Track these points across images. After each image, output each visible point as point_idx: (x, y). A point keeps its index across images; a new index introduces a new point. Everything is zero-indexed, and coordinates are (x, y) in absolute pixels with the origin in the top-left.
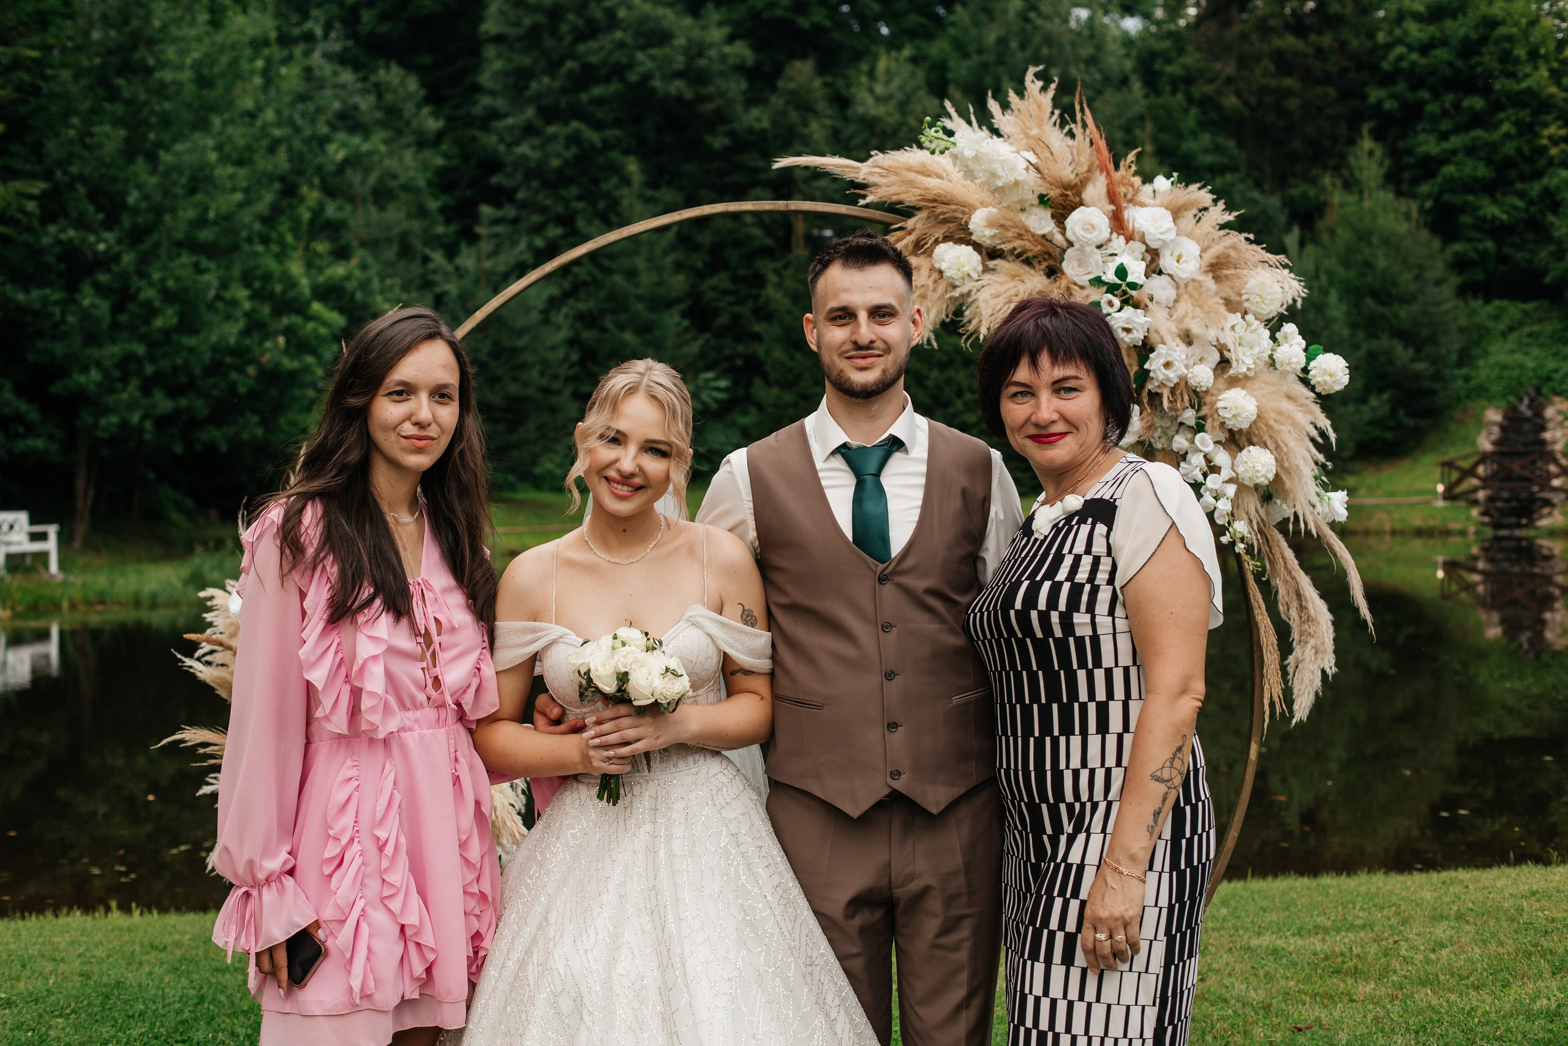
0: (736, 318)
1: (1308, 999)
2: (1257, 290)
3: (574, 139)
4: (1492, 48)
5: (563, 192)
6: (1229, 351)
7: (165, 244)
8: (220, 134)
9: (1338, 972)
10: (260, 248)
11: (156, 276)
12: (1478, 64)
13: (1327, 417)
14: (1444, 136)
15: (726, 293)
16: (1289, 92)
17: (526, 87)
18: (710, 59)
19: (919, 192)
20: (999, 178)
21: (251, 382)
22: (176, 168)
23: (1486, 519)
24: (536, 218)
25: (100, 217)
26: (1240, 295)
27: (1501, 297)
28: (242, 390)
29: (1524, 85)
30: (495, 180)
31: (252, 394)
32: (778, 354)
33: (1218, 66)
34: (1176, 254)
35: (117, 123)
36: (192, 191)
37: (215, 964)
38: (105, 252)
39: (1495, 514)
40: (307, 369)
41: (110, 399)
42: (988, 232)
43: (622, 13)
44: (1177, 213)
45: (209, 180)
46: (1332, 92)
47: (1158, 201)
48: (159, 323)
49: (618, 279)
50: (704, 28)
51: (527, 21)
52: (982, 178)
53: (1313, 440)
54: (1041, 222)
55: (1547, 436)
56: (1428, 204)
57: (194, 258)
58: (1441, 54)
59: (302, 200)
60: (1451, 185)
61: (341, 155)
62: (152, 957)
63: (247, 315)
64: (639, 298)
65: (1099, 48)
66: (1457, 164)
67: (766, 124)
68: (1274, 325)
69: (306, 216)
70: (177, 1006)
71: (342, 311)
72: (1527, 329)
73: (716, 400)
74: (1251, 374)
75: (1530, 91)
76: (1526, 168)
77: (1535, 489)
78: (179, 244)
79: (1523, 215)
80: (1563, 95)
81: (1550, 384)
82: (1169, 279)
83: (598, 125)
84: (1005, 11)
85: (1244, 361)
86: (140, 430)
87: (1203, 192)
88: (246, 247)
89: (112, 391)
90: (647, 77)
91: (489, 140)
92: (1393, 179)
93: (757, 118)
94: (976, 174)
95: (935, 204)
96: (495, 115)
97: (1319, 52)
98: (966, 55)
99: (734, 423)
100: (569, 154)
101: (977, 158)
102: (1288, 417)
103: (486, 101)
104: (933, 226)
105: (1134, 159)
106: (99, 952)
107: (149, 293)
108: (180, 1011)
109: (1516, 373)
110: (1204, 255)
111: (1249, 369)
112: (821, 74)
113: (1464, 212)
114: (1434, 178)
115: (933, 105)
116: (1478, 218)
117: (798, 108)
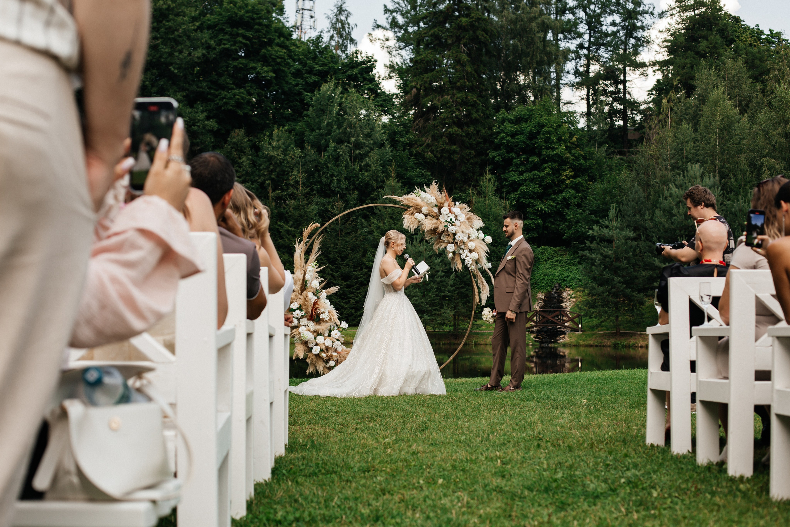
2: (475, 224)
4: (542, 136)
6: (470, 235)
12: (536, 143)
13: (488, 248)
14: (521, 173)
16: (454, 152)
18: (199, 126)
19: (412, 203)
20: (428, 201)
23: (537, 339)
26: (472, 225)
27: (544, 244)
29: (555, 152)
33: (424, 139)
34: (461, 216)
39: (541, 337)
44: (461, 209)
46: (473, 151)
47: (457, 207)
50: (197, 112)
53: (485, 252)
54: (436, 210)
55: (563, 304)
56: (514, 203)
58: (521, 138)
60: (523, 194)
65: (372, 129)
66: (526, 186)
68: (478, 230)
72: (555, 259)
74: (474, 239)
75: (557, 155)
76: (556, 189)
77: (558, 327)
79: (555, 209)
80: (573, 158)
81: (565, 283)
82: (460, 221)
84: (330, 112)
85: (473, 237)
87: (466, 205)
92: (498, 191)
94: (424, 200)
95: (415, 206)
97: (468, 134)
98: (313, 130)
101: (423, 197)
102: (481, 247)
104: (415, 210)
105: (452, 198)
109: (551, 277)
110: (466, 217)
112: (247, 136)
113: (529, 206)
114: (517, 192)
115: (298, 152)
116: (535, 210)
117: (236, 150)
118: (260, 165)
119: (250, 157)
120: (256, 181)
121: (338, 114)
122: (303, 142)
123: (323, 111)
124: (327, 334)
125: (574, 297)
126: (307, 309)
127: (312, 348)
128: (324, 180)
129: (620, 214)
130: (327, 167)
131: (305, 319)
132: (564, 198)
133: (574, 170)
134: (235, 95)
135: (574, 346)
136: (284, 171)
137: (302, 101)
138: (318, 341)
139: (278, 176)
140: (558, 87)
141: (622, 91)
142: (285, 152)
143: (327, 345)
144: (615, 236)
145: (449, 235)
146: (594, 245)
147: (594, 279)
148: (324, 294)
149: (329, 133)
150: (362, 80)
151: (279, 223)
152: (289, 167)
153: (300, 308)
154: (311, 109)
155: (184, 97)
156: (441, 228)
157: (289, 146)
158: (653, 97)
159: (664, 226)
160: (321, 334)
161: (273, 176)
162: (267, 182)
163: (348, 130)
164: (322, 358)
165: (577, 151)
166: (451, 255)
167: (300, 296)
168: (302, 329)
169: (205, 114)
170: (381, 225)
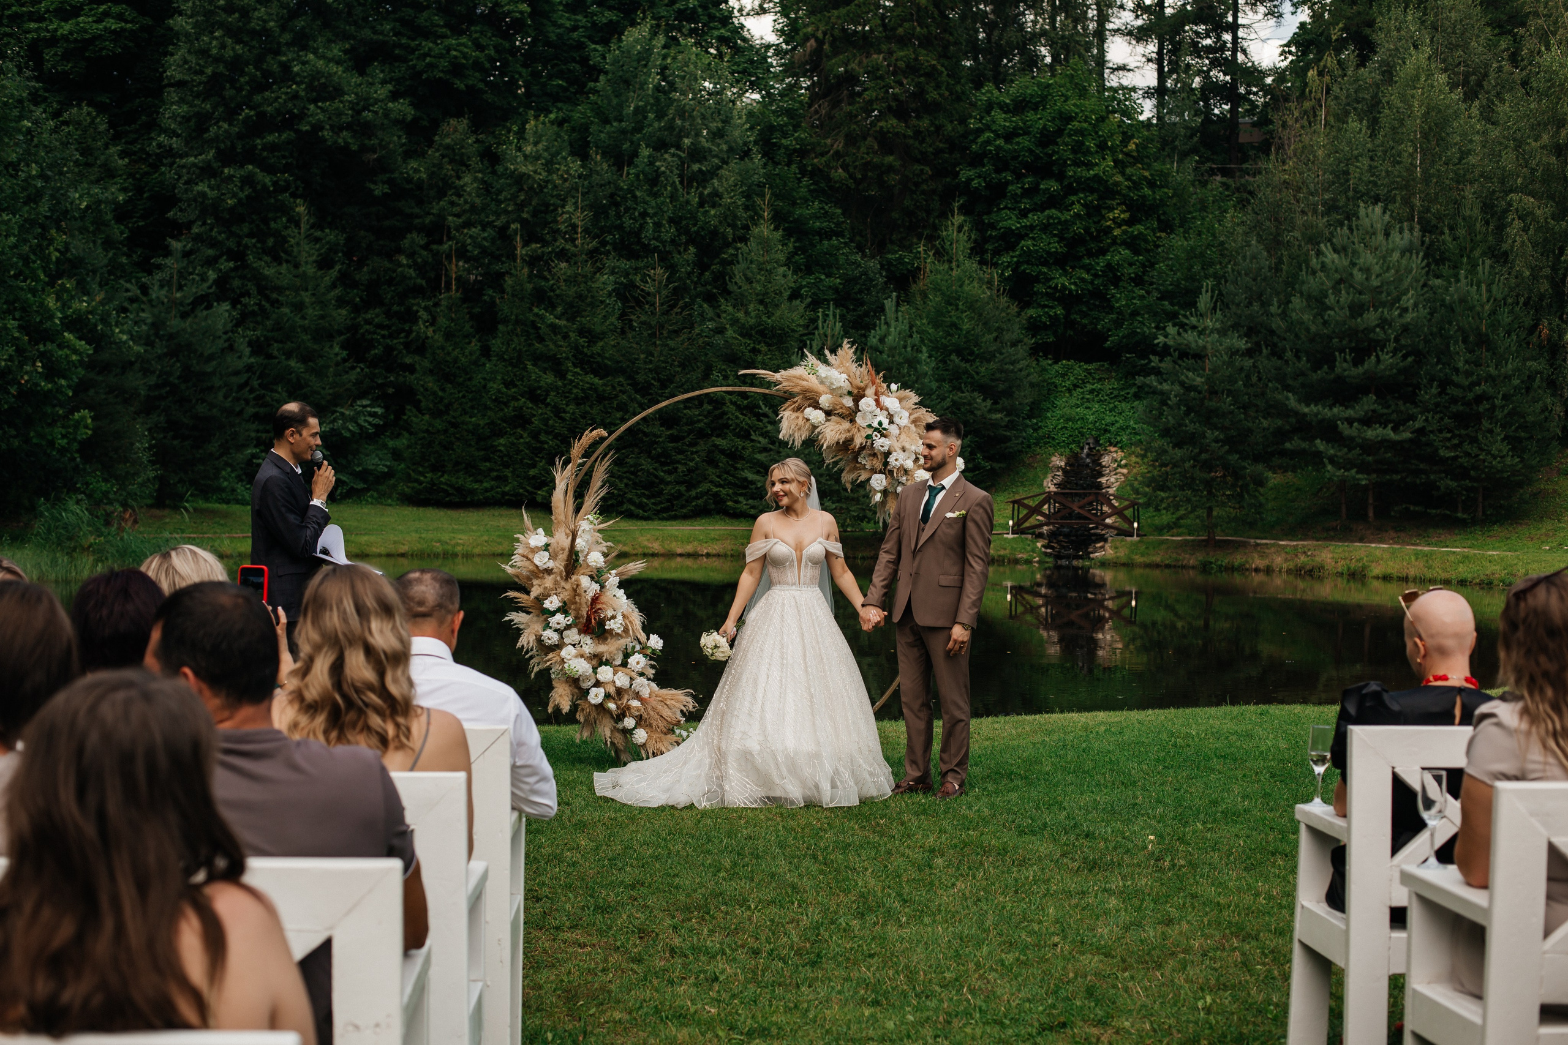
0: (389, 349)
3: (248, 181)
4: (1067, 139)
5: (234, 229)
12: (1054, 152)
14: (1024, 214)
15: (380, 326)
16: (890, 168)
17: (207, 130)
18: (376, 113)
19: (800, 387)
20: (833, 384)
23: (1049, 551)
24: (211, 252)
27: (1068, 357)
29: (1092, 173)
30: (171, 213)
31: (12, 411)
32: (431, 383)
33: (829, 141)
34: (900, 416)
39: (1057, 546)
43: (296, 69)
44: (901, 400)
46: (927, 169)
47: (894, 395)
49: (286, 310)
50: (372, 84)
51: (209, 71)
52: (827, 383)
54: (848, 402)
55: (1103, 480)
56: (1008, 273)
58: (1025, 141)
60: (1027, 255)
61: (85, 203)
64: (305, 329)
65: (726, 121)
66: (1033, 239)
67: (423, 175)
72: (1089, 387)
73: (370, 423)
75: (1096, 178)
76: (1093, 246)
77: (1092, 526)
79: (1090, 287)
80: (1128, 183)
81: (1108, 436)
82: (897, 426)
83: (270, 170)
84: (643, 84)
87: (910, 391)
90: (318, 127)
92: (977, 250)
93: (417, 169)
94: (824, 381)
95: (806, 393)
96: (170, 152)
97: (918, 133)
98: (606, 121)
99: (385, 446)
100: (242, 195)
101: (823, 374)
103: (162, 139)
104: (806, 401)
109: (1079, 424)
110: (910, 417)
112: (475, 132)
113: (1038, 282)
114: (1014, 251)
115: (576, 165)
116: (1050, 287)
117: (451, 162)
118: (500, 192)
119: (480, 175)
120: (490, 224)
121: (658, 88)
122: (587, 144)
123: (625, 82)
124: (618, 662)
125: (1125, 466)
126: (577, 610)
127: (587, 691)
128: (628, 222)
129: (1221, 302)
130: (635, 197)
131: (575, 631)
132: (1109, 265)
133: (1129, 208)
134: (448, 50)
135: (1124, 565)
136: (547, 205)
137: (584, 61)
138: (599, 677)
139: (535, 214)
140: (1101, 35)
141: (1229, 45)
142: (549, 166)
143: (618, 684)
144: (1209, 347)
145: (874, 455)
146: (1166, 365)
147: (1166, 433)
148: (613, 580)
149: (638, 129)
150: (705, 19)
151: (536, 310)
152: (558, 196)
153: (563, 610)
154: (602, 78)
155: (346, 52)
156: (858, 441)
157: (558, 153)
158: (1290, 58)
159: (1308, 330)
160: (607, 663)
161: (525, 215)
162: (513, 226)
163: (679, 122)
164: (609, 712)
165: (1136, 171)
166: (878, 497)
167: (563, 584)
168: (567, 652)
169: (390, 87)
170: (740, 315)
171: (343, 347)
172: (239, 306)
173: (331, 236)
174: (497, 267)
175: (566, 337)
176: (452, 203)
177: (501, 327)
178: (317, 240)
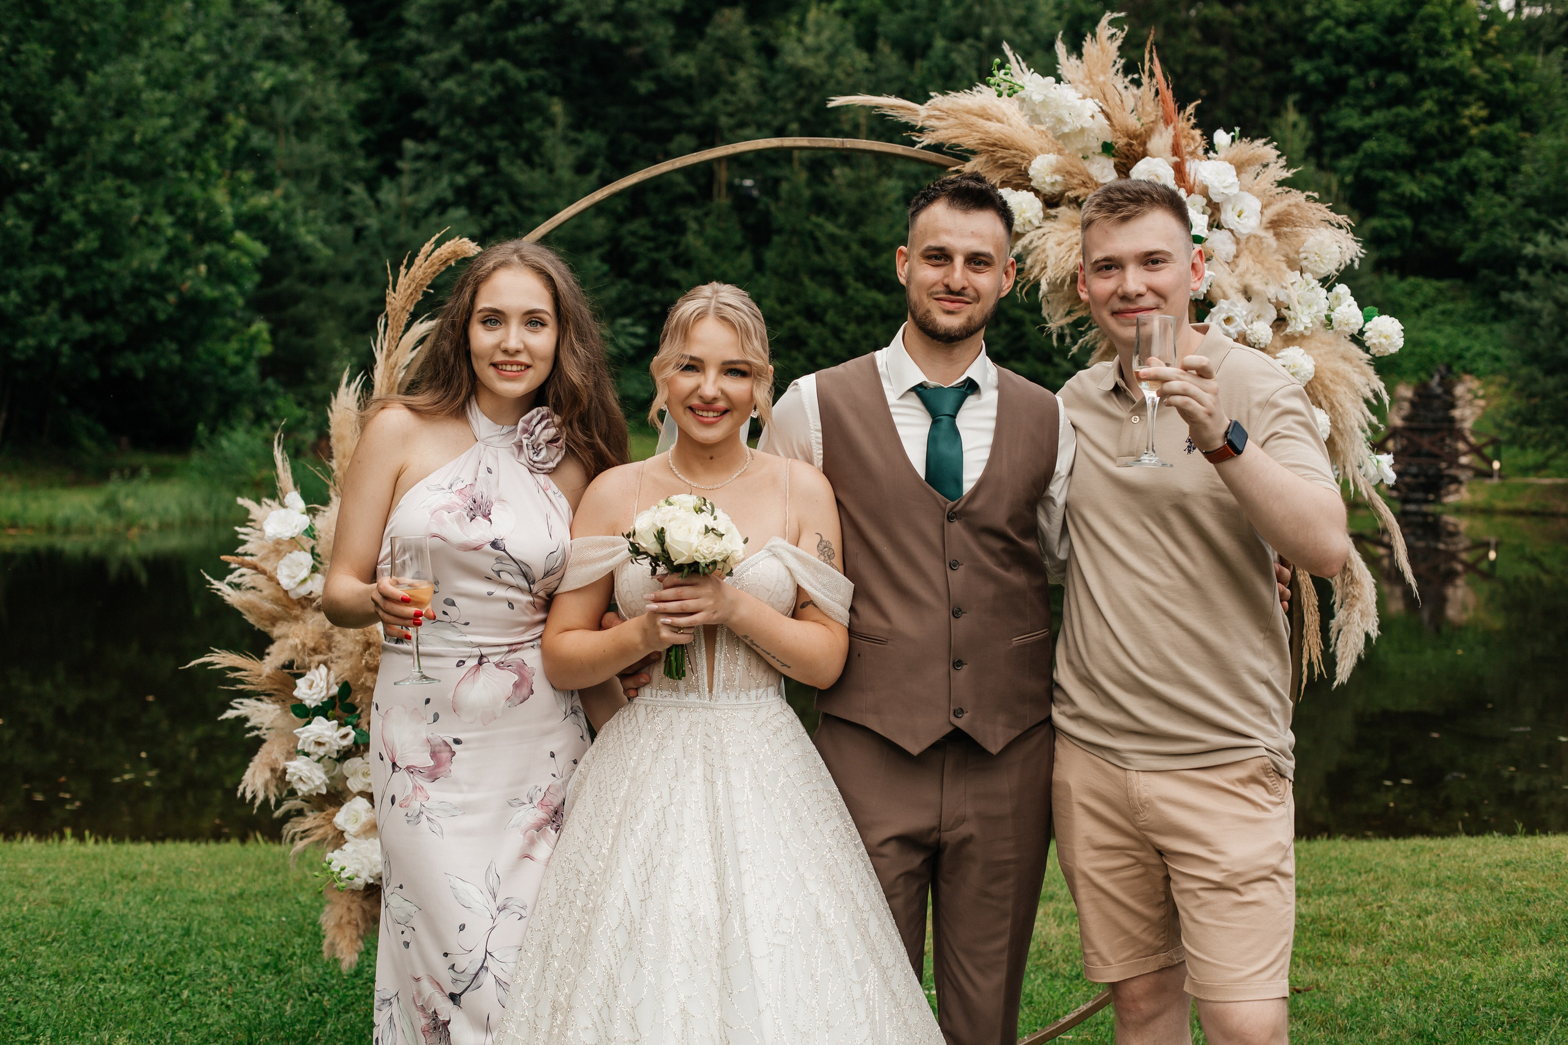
0: (655, 264)
1: (1301, 961)
2: (1316, 249)
3: (499, 77)
4: (1418, 26)
5: (486, 131)
6: (1288, 308)
7: (89, 167)
8: (148, 57)
9: (1327, 935)
10: (184, 175)
11: (80, 198)
12: (1404, 41)
13: (1381, 379)
14: (1367, 111)
15: (645, 238)
17: (453, 22)
19: (979, 135)
20: (1066, 123)
21: (171, 310)
22: (105, 90)
24: (458, 156)
25: (24, 135)
26: (1298, 253)
27: (1415, 274)
28: (162, 317)
29: (1447, 64)
30: (418, 115)
31: (171, 321)
34: (1238, 209)
35: (44, 41)
36: (119, 114)
37: (190, 896)
38: (28, 172)
39: (1403, 489)
40: (227, 298)
41: (29, 321)
42: (1048, 179)
44: (1240, 167)
45: (136, 103)
46: (1258, 63)
47: (1221, 155)
48: (80, 246)
52: (1049, 122)
53: (1367, 402)
54: (1104, 172)
55: (1457, 413)
56: (1349, 179)
57: (119, 182)
58: (1368, 29)
59: (228, 127)
60: (1372, 160)
61: (268, 84)
62: (123, 886)
63: (169, 241)
65: (1030, 9)
66: (1378, 139)
67: (693, 71)
69: (231, 144)
70: (163, 937)
71: (265, 241)
72: (1440, 307)
73: (633, 346)
74: (1307, 333)
75: (1452, 70)
76: (1446, 147)
77: (1443, 465)
78: (102, 167)
79: (1441, 194)
80: (1487, 76)
81: (1462, 362)
82: (1230, 234)
83: (523, 64)
85: (1302, 320)
86: (55, 354)
87: (1268, 148)
88: (170, 173)
89: (30, 313)
90: (575, 18)
91: (412, 75)
92: (1314, 152)
93: (684, 64)
94: (1042, 119)
95: (995, 149)
96: (420, 49)
97: (1246, 22)
98: (897, 10)
100: (494, 93)
101: (1044, 103)
102: (1344, 378)
103: (412, 35)
104: (991, 171)
105: (1193, 111)
106: (70, 880)
107: (72, 216)
108: (168, 941)
109: (1428, 349)
110: (1265, 212)
111: (1306, 328)
112: (750, 23)
113: (1383, 188)
114: (1355, 153)
115: (861, 58)
116: (1397, 195)
117: (726, 55)
118: (777, 88)
119: (755, 71)
122: (875, 36)
125: (1483, 397)
133: (1488, 105)
135: (1482, 511)
142: (832, 59)
146: (1537, 279)
147: (1534, 358)
149: (933, 17)
151: (814, 219)
157: (843, 44)
163: (977, 9)
165: (1497, 62)
171: (604, 259)
172: (490, 217)
173: (592, 138)
174: (773, 172)
175: (846, 248)
176: (726, 102)
177: (776, 239)
178: (575, 142)
